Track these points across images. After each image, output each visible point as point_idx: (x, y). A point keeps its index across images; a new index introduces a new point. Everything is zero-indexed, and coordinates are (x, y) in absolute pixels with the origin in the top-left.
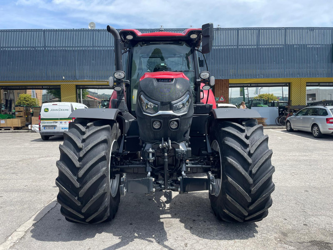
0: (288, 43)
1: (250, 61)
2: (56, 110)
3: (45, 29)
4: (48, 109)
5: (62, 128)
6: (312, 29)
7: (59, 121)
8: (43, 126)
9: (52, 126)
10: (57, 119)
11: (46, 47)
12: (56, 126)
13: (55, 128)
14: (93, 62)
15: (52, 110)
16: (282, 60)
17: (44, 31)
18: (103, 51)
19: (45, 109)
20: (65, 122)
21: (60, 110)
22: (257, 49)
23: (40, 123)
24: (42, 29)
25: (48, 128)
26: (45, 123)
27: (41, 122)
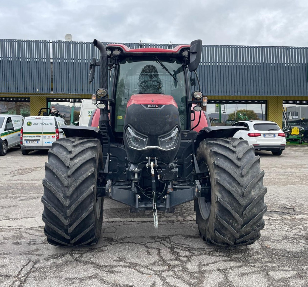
0: (265, 61)
1: (228, 78)
2: (40, 124)
3: (19, 40)
4: (30, 123)
5: (45, 143)
6: (288, 48)
7: (42, 135)
8: (25, 140)
9: (35, 140)
10: (41, 133)
11: (19, 58)
12: (39, 140)
13: (38, 143)
14: (69, 75)
15: (35, 124)
16: (259, 78)
17: (18, 41)
18: (80, 64)
19: (28, 123)
20: (49, 137)
21: (44, 124)
22: (234, 66)
23: (22, 137)
24: (15, 40)
25: (30, 141)
26: (28, 137)
27: (23, 135)
